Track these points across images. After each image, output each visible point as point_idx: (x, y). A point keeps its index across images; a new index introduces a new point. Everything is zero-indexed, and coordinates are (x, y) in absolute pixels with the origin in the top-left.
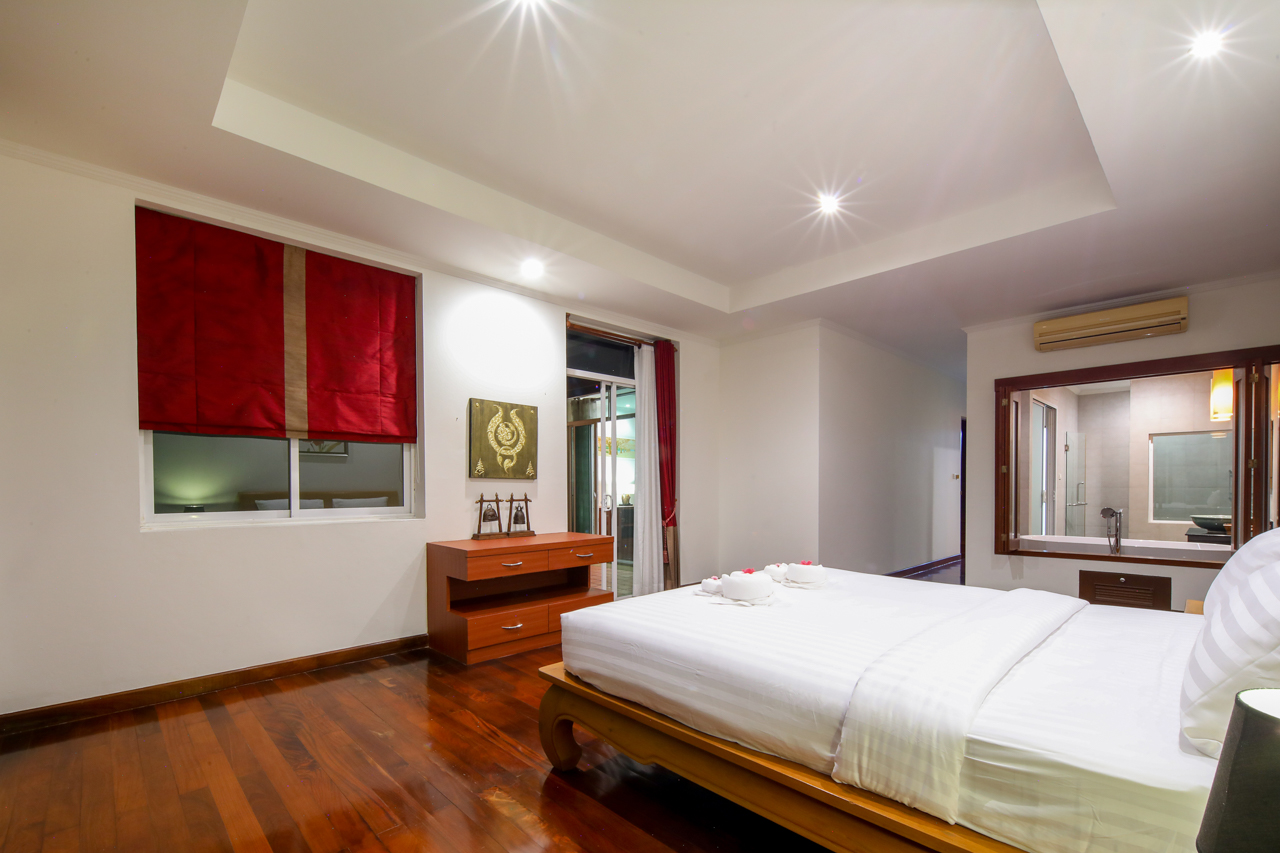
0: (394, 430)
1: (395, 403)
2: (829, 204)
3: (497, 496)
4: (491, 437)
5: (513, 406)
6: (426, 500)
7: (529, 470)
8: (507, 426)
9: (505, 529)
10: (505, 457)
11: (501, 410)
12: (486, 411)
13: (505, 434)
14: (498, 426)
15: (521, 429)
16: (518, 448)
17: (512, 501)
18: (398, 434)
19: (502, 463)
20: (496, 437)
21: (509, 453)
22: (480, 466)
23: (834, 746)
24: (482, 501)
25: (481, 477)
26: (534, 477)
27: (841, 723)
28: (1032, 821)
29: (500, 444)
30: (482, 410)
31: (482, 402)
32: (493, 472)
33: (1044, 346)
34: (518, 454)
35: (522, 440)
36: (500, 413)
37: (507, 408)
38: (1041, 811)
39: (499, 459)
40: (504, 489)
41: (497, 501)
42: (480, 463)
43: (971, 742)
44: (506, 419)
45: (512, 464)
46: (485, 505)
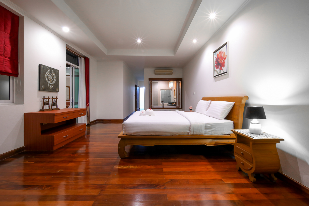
0: (10, 71)
1: (10, 61)
2: (139, 41)
3: (48, 97)
4: (46, 77)
5: (53, 69)
6: (24, 98)
7: (57, 89)
8: (51, 75)
9: (50, 108)
10: (50, 85)
11: (49, 69)
12: (45, 69)
13: (50, 77)
14: (48, 75)
15: (55, 76)
16: (54, 82)
17: (53, 99)
18: (11, 72)
19: (50, 87)
20: (48, 78)
21: (51, 83)
22: (43, 87)
23: (189, 130)
24: (44, 99)
25: (43, 90)
26: (58, 91)
27: (190, 126)
28: (212, 131)
29: (49, 80)
30: (44, 68)
31: (44, 66)
32: (47, 89)
33: (156, 74)
34: (54, 84)
35: (55, 80)
36: (49, 70)
37: (51, 69)
38: (213, 129)
39: (48, 85)
40: (50, 95)
41: (49, 99)
42: (43, 86)
43: (205, 124)
44: (51, 73)
45: (52, 87)
46: (45, 100)
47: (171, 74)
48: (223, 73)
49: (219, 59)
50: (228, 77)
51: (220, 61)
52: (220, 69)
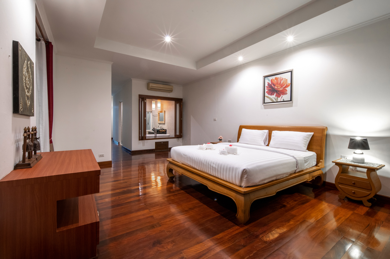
4: (24, 79)
5: (29, 58)
7: (33, 110)
8: (28, 73)
11: (26, 59)
12: (23, 57)
15: (31, 77)
16: (30, 92)
19: (27, 102)
21: (28, 95)
22: (21, 104)
23: (297, 167)
25: (21, 113)
26: (34, 115)
27: (297, 163)
29: (26, 87)
30: (21, 54)
31: (21, 47)
32: (25, 110)
34: (31, 97)
35: (31, 86)
36: (26, 62)
39: (26, 98)
42: (22, 101)
44: (28, 67)
45: (29, 104)
47: (171, 91)
48: (282, 101)
49: (273, 85)
50: (292, 106)
51: (276, 87)
52: (276, 96)
